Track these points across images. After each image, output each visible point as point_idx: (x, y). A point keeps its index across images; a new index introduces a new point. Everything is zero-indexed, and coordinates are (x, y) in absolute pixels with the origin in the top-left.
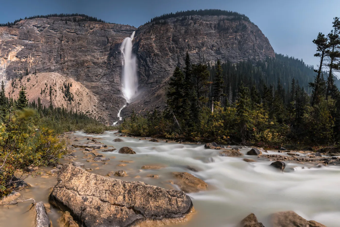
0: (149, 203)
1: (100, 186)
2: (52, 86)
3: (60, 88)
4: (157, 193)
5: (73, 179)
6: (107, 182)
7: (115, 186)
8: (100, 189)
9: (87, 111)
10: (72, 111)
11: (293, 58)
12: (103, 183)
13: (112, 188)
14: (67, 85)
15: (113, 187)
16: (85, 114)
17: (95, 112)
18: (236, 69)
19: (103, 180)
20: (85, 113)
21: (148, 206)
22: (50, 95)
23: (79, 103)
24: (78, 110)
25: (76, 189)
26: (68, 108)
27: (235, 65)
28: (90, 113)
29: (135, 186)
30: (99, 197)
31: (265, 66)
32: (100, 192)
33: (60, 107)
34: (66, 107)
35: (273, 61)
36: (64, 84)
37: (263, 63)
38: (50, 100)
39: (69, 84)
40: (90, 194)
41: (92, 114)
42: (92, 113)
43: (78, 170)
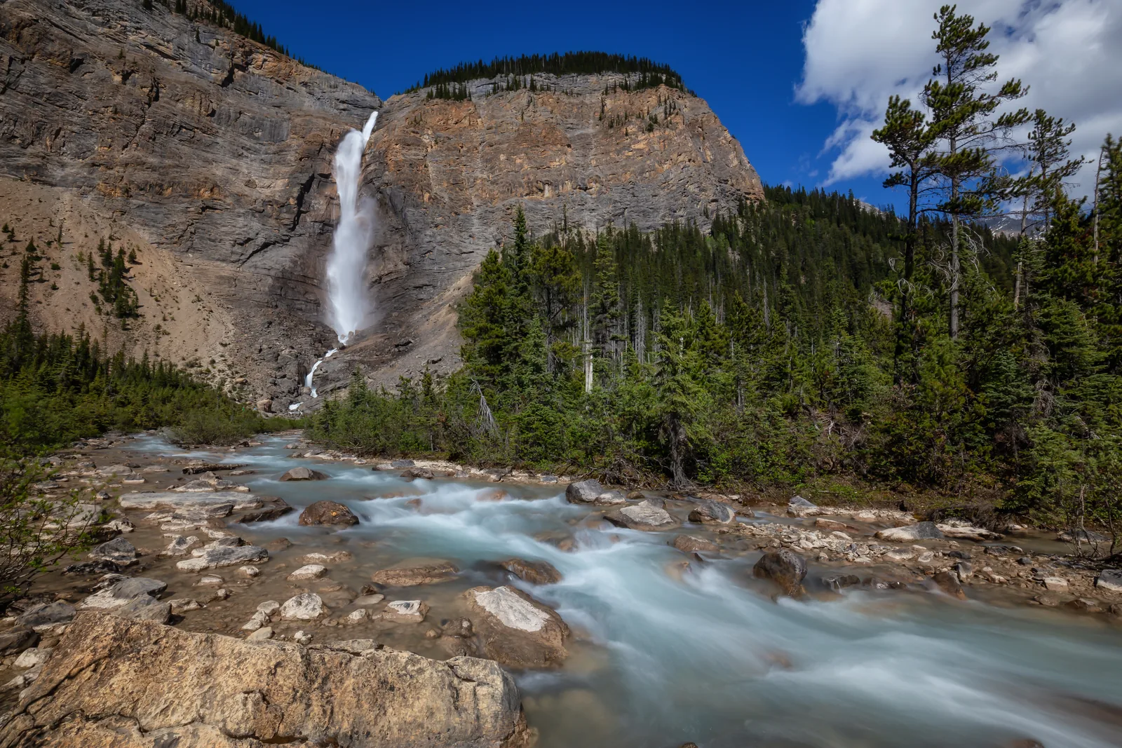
0: (385, 714)
1: (227, 678)
2: (40, 244)
3: (81, 260)
4: (411, 677)
5: (118, 671)
6: (254, 661)
7: (279, 670)
8: (225, 690)
9: (191, 359)
10: (127, 356)
11: (820, 192)
12: (239, 664)
13: (270, 677)
14: (115, 254)
15: (274, 674)
16: (181, 371)
17: (221, 366)
18: (654, 247)
19: (240, 653)
20: (180, 367)
21: (381, 724)
22: (25, 280)
23: (159, 327)
24: (151, 353)
25: (129, 711)
26: (109, 343)
27: (652, 238)
28: (203, 369)
29: (344, 661)
30: (221, 725)
31: (737, 231)
32: (227, 701)
33: (69, 332)
34: (100, 339)
35: (761, 213)
36: (101, 248)
37: (731, 222)
38: (18, 301)
39: (122, 252)
40: (189, 718)
41: (208, 371)
42: (210, 368)
43: (144, 632)
